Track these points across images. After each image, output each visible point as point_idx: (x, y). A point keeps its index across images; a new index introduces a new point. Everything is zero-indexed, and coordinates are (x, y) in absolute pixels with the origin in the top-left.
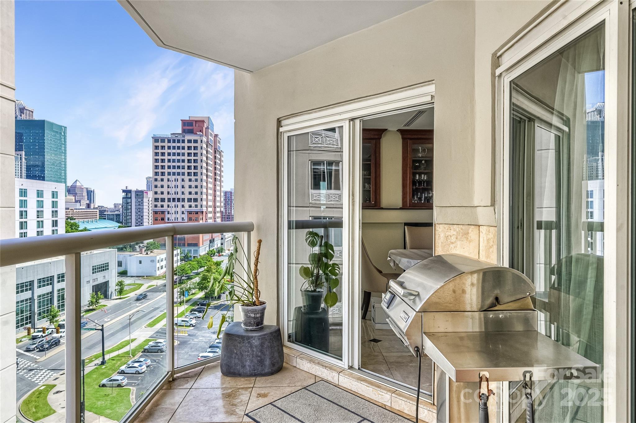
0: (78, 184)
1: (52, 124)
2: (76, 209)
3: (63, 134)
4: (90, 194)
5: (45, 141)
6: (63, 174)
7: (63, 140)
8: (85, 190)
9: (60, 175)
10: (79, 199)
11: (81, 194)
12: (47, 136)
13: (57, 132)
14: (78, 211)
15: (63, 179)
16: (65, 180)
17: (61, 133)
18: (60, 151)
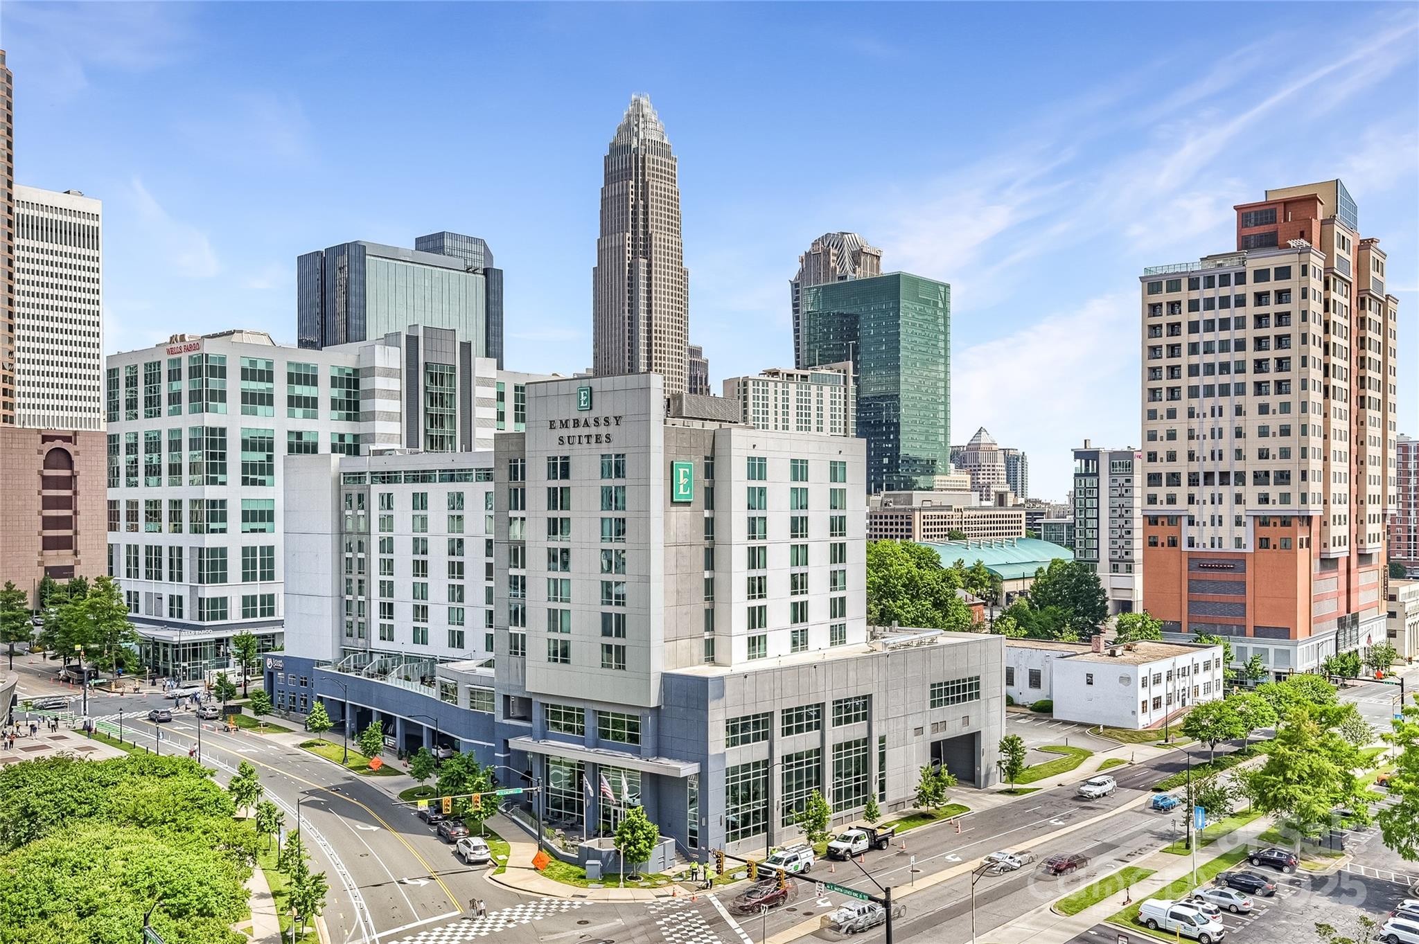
0: (984, 439)
1: (916, 282)
2: (969, 509)
3: (941, 305)
4: (1014, 464)
5: (902, 330)
6: (942, 415)
7: (941, 321)
8: (1000, 456)
9: (935, 417)
10: (986, 481)
11: (991, 468)
12: (906, 315)
13: (927, 302)
14: (973, 513)
15: (942, 427)
16: (946, 429)
17: (936, 304)
18: (936, 352)
